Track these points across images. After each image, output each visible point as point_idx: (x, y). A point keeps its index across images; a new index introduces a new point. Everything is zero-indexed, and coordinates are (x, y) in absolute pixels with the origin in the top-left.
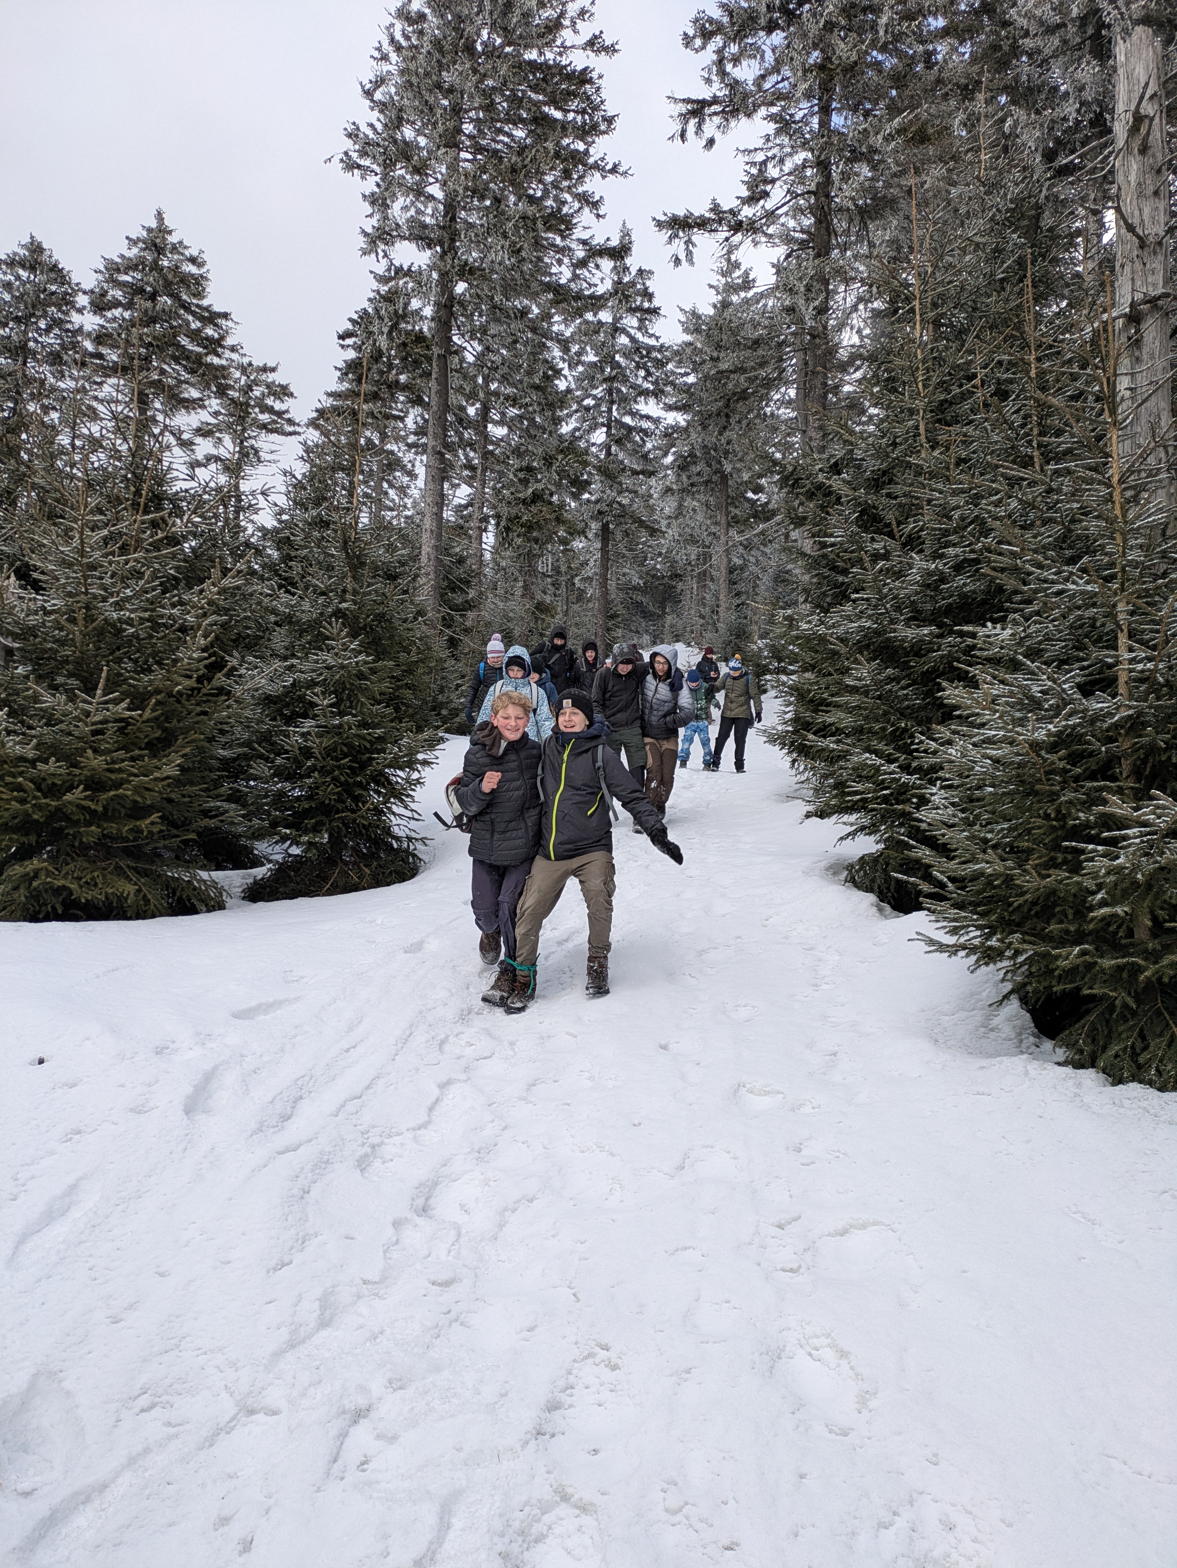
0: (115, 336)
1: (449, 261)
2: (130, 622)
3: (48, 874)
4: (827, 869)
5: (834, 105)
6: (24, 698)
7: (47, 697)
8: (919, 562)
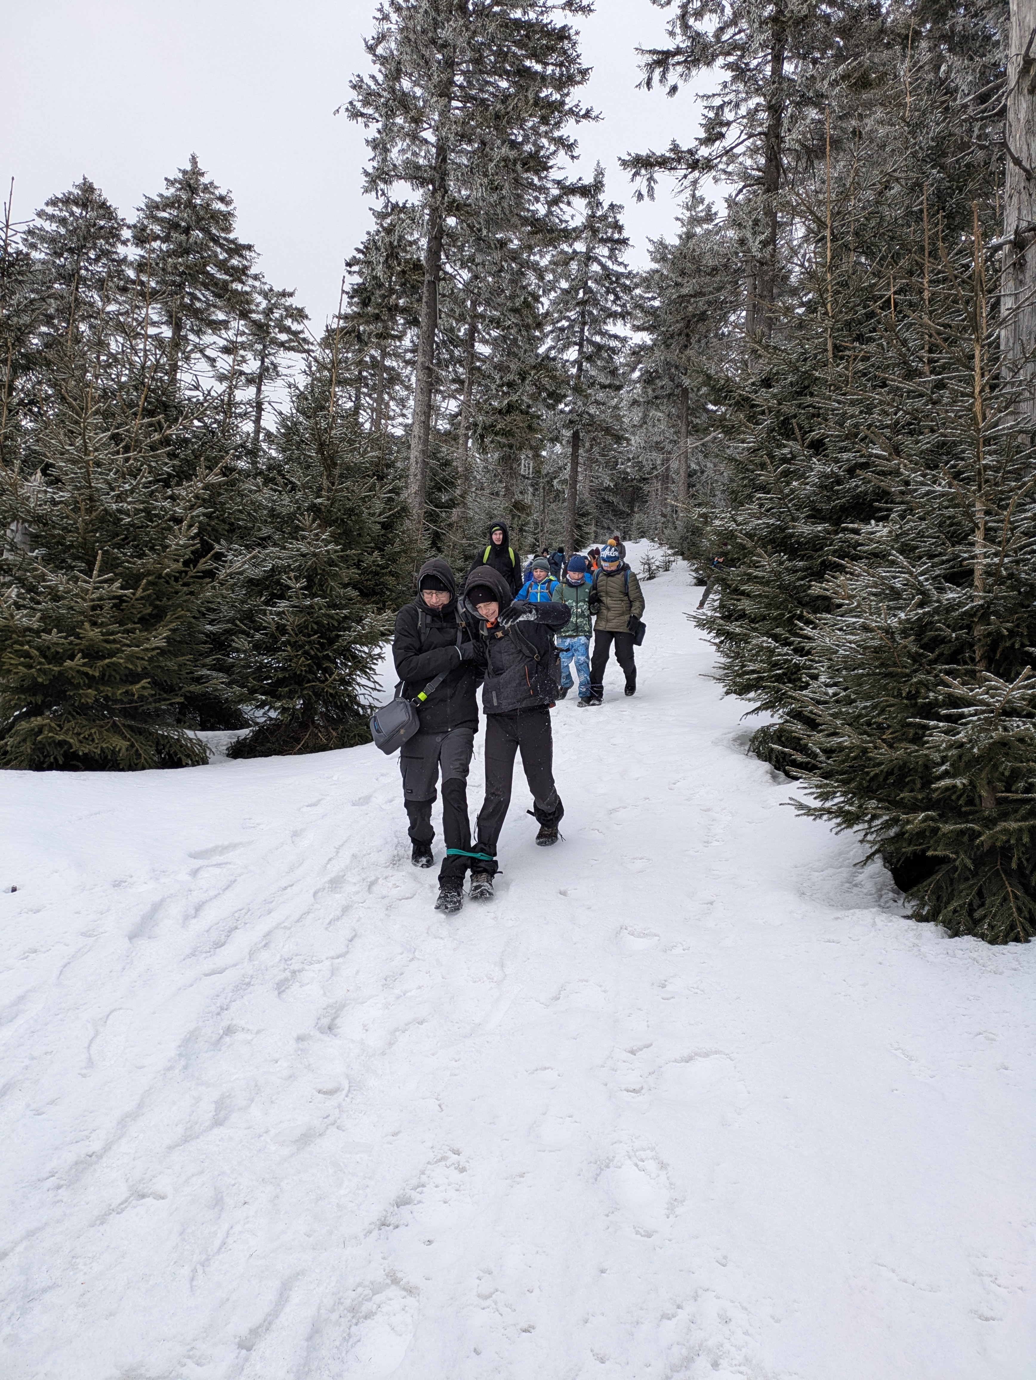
0: (154, 265)
1: (439, 198)
2: (127, 513)
3: (51, 729)
4: (735, 740)
5: (786, 54)
6: (34, 577)
7: (51, 576)
8: (818, 466)
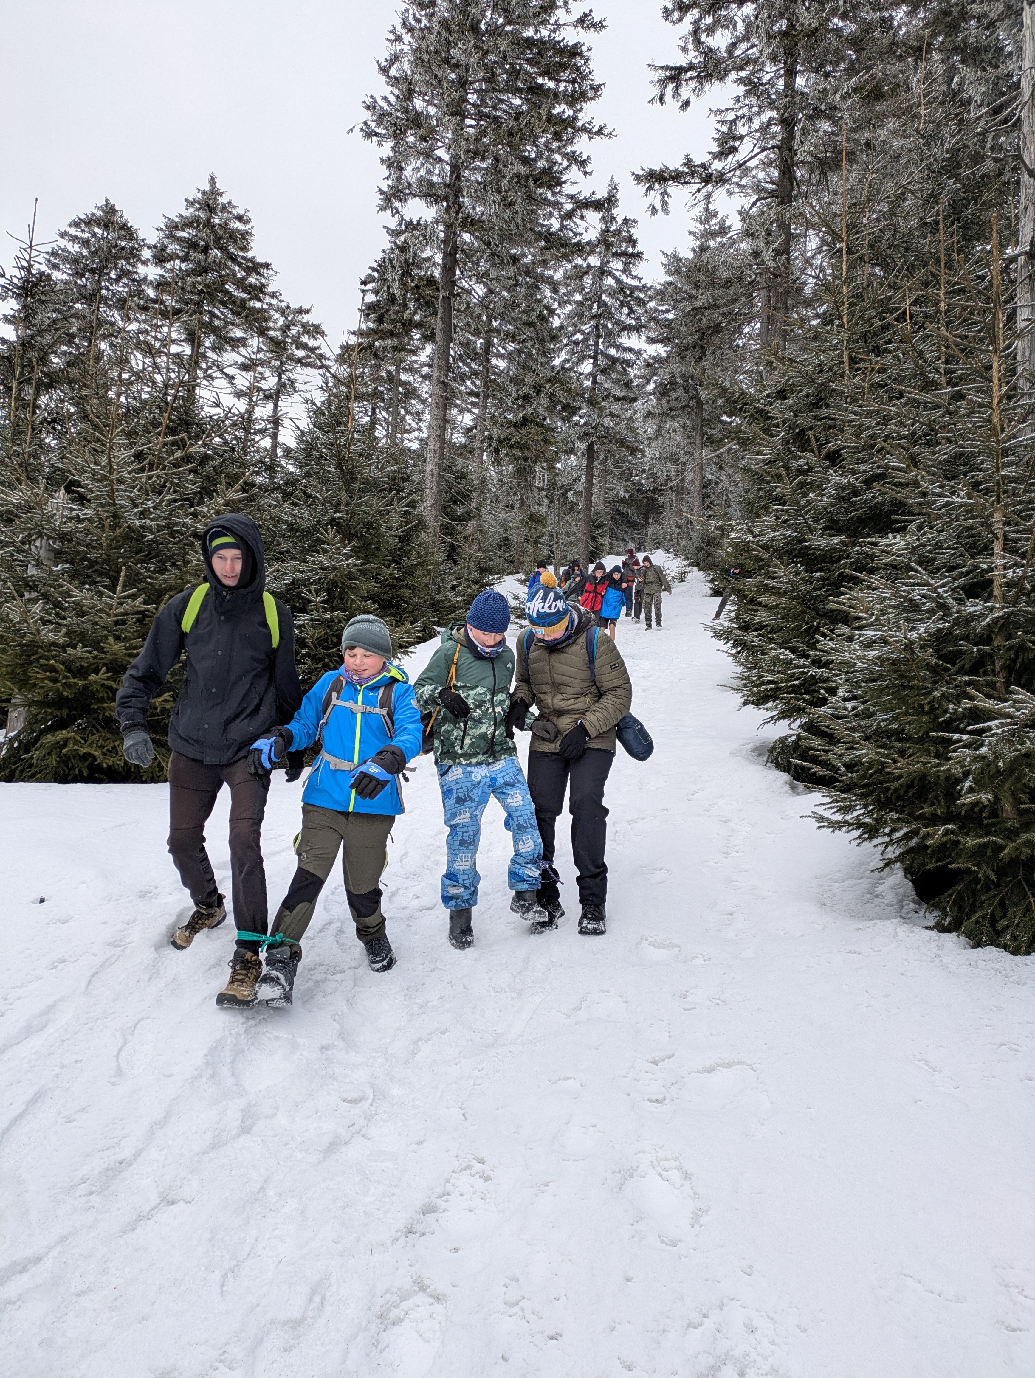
0: (173, 284)
1: (453, 214)
2: (150, 529)
3: (76, 742)
4: (753, 751)
5: (798, 68)
6: (60, 593)
7: (76, 592)
8: (835, 478)
